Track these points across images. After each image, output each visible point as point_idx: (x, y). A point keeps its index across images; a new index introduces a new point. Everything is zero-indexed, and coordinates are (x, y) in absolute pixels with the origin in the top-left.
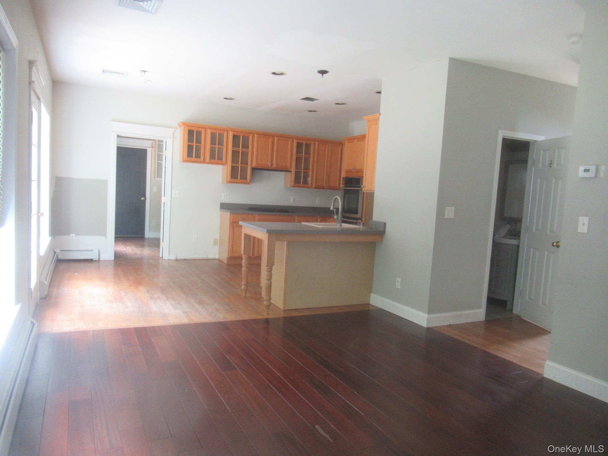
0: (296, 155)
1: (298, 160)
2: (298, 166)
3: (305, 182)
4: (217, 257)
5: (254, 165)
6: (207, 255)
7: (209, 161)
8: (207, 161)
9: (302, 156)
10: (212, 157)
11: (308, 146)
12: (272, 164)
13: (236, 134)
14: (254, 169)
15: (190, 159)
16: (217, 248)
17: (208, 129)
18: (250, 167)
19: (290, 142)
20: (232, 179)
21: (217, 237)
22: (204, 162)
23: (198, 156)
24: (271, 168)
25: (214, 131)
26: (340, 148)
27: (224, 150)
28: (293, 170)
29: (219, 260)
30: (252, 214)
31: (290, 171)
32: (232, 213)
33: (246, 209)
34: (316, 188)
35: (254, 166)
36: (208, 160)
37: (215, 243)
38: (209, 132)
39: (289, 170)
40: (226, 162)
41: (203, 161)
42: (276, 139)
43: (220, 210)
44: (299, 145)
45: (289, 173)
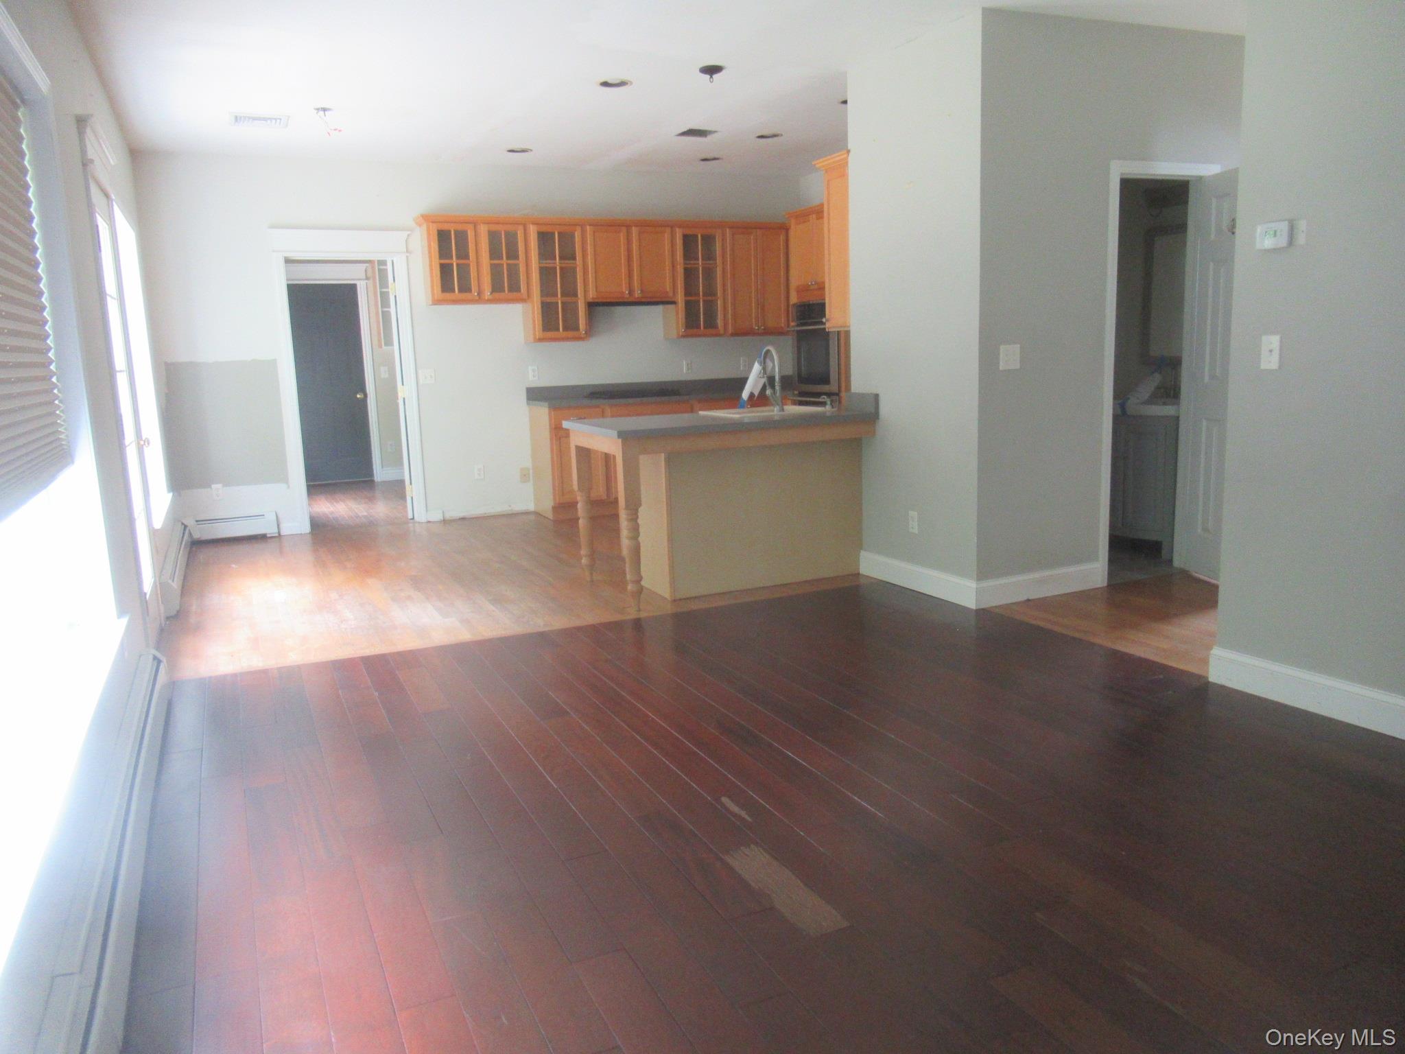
0: (685, 264)
1: (689, 274)
2: (689, 290)
3: (711, 323)
4: (531, 507)
5: (592, 295)
6: (510, 506)
7: (490, 297)
8: (486, 298)
9: (698, 264)
10: (497, 287)
11: (708, 240)
12: (631, 292)
13: (544, 229)
14: (592, 306)
15: (448, 296)
16: (529, 488)
17: (482, 225)
18: (583, 301)
19: (667, 236)
20: (545, 333)
21: (528, 464)
22: (480, 299)
23: (465, 288)
24: (631, 300)
25: (494, 228)
26: (782, 238)
27: (522, 269)
28: (680, 298)
29: (536, 513)
30: (598, 407)
31: (674, 303)
32: (553, 408)
33: (586, 397)
34: (735, 334)
35: (593, 298)
36: (487, 294)
37: (524, 477)
38: (483, 230)
39: (673, 300)
40: (529, 296)
41: (477, 298)
42: (634, 230)
43: (528, 404)
44: (688, 241)
45: (671, 307)
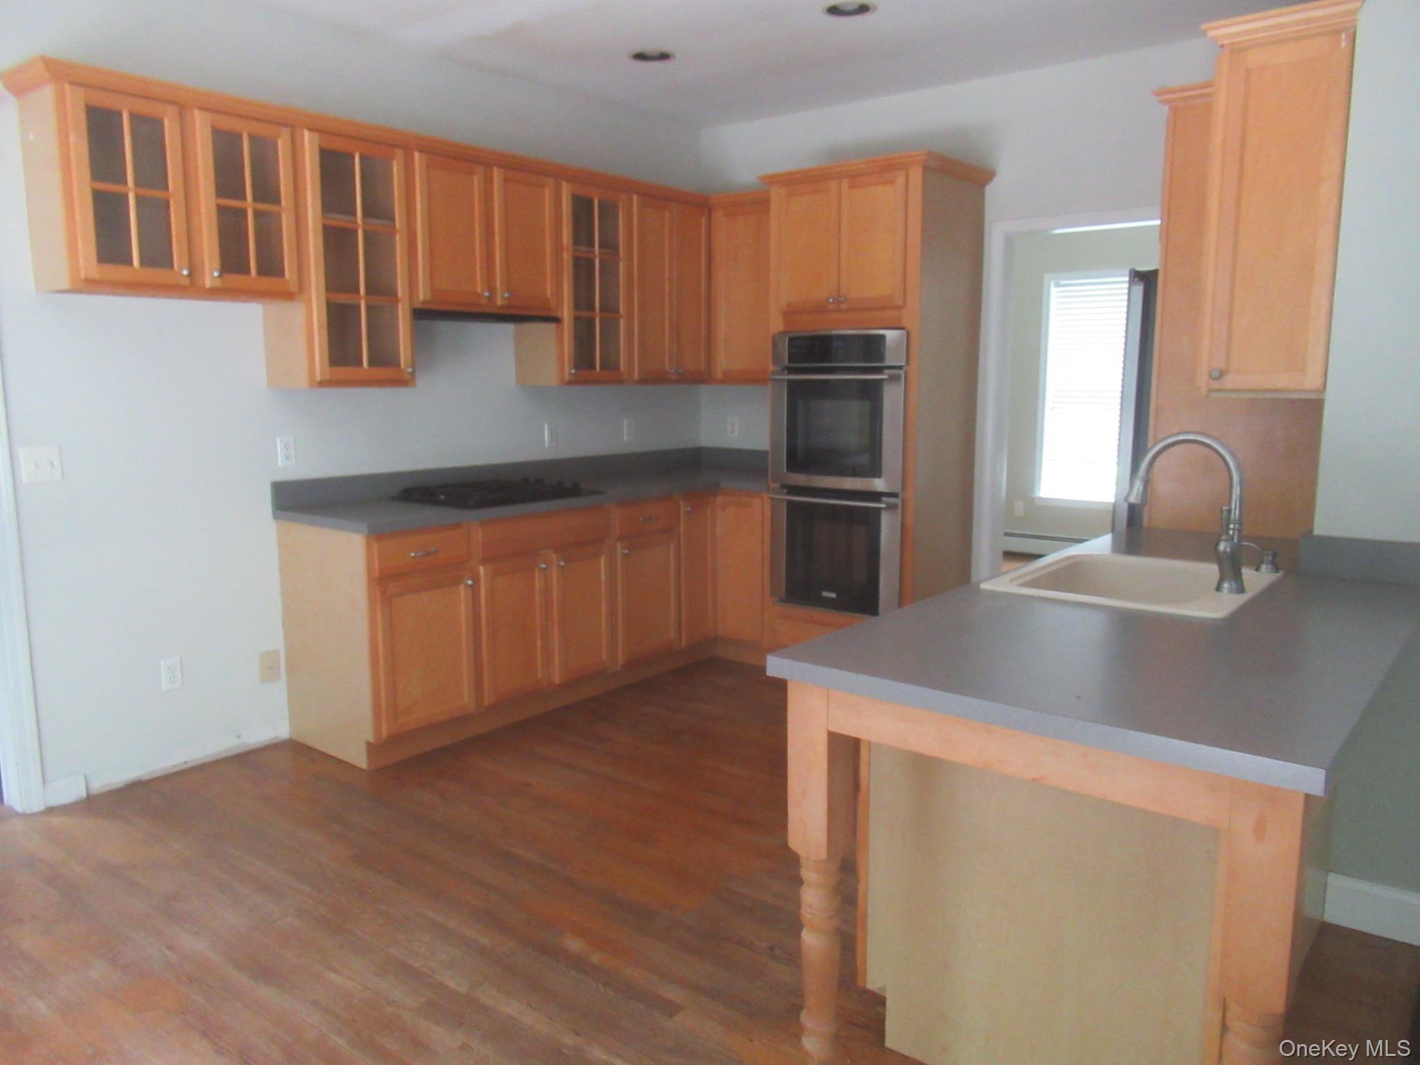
0: (575, 250)
1: (583, 269)
2: (583, 299)
3: (610, 365)
4: (281, 730)
5: (423, 294)
6: (239, 737)
7: (218, 283)
8: (208, 284)
9: (594, 252)
10: (232, 261)
11: (609, 210)
12: (491, 298)
13: (337, 144)
14: (421, 314)
15: (115, 272)
16: (278, 692)
17: (197, 112)
18: (407, 307)
19: (547, 194)
20: (336, 369)
21: (276, 641)
22: (191, 289)
23: (158, 255)
24: (489, 310)
25: (227, 123)
26: (704, 221)
27: (286, 222)
28: (566, 313)
29: (296, 749)
30: (458, 526)
31: (556, 320)
32: (377, 535)
33: (393, 499)
34: (642, 381)
35: (424, 302)
36: (211, 275)
37: (269, 670)
38: (201, 126)
39: (554, 314)
40: (302, 286)
41: (186, 282)
42: (497, 174)
43: (275, 517)
44: (582, 208)
45: (551, 327)
